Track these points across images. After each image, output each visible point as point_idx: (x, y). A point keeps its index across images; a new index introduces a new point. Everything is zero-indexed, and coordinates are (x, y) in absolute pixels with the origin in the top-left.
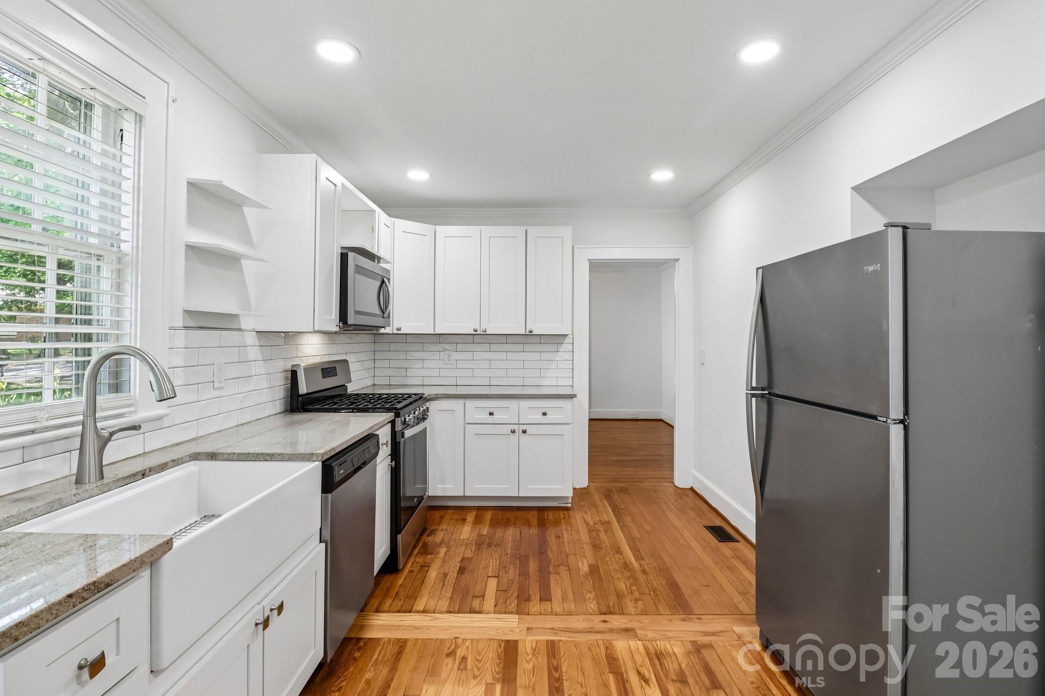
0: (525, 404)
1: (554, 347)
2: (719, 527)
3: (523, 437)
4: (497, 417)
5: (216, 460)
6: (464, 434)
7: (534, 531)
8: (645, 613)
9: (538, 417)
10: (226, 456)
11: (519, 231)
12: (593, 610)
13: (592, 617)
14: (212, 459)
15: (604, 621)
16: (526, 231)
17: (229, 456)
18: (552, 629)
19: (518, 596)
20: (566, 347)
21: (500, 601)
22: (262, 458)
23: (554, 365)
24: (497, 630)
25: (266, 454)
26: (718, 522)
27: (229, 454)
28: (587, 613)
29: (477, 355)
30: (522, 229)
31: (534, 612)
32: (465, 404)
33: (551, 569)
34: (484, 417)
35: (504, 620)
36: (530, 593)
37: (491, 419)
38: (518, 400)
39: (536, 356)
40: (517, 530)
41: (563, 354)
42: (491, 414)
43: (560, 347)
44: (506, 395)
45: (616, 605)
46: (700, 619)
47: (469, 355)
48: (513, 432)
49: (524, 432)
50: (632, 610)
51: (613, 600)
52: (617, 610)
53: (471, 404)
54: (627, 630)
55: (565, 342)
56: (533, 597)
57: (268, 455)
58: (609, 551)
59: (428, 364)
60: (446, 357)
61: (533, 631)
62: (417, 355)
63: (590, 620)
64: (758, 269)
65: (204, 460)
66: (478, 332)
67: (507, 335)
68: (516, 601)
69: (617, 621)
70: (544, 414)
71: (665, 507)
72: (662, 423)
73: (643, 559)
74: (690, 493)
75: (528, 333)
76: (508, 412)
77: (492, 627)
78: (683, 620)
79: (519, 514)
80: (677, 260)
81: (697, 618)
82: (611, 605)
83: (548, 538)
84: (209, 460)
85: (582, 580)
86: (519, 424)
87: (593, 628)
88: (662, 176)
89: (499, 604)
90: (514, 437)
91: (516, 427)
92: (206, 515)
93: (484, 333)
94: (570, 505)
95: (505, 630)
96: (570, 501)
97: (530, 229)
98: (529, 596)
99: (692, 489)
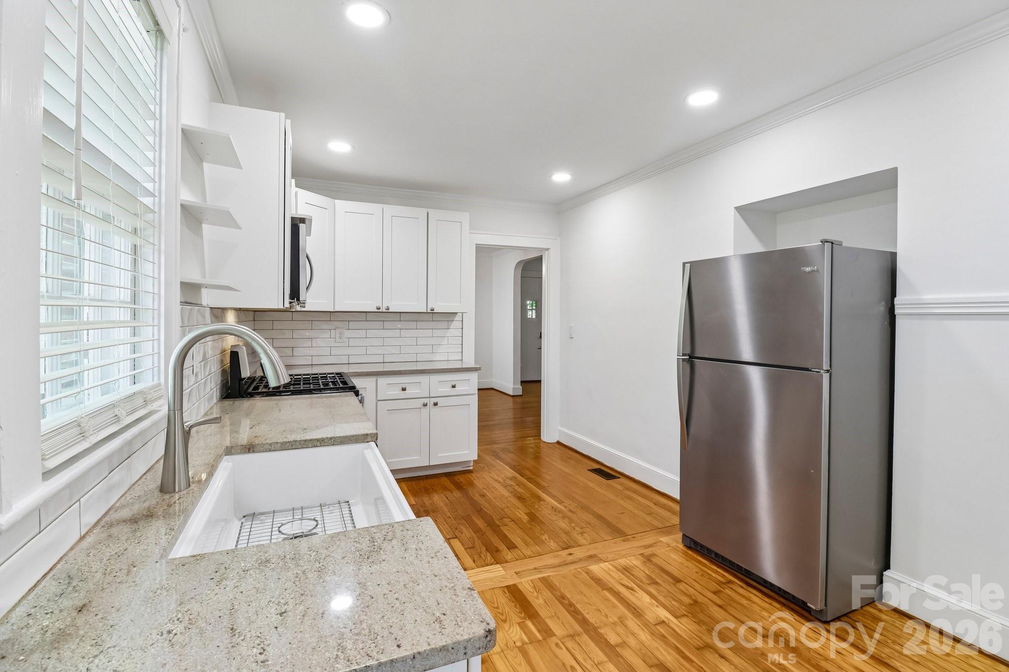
0: (435, 378)
1: (445, 324)
2: (599, 469)
3: (434, 410)
4: (410, 392)
5: (254, 452)
6: (377, 411)
7: (457, 494)
8: (594, 542)
9: (447, 390)
10: (267, 447)
11: (421, 212)
12: (556, 547)
13: (560, 553)
14: (249, 452)
15: (570, 554)
16: (428, 213)
17: (271, 446)
18: (535, 569)
19: (486, 549)
20: (456, 324)
21: (476, 558)
22: (310, 445)
23: (445, 341)
24: (491, 580)
25: (315, 440)
26: (597, 466)
27: (271, 444)
28: (552, 551)
29: (371, 333)
30: (423, 211)
31: (510, 559)
32: (377, 380)
33: (497, 522)
34: (396, 392)
35: (490, 571)
36: (496, 545)
37: (403, 395)
38: (429, 374)
39: (429, 333)
40: (442, 495)
41: (454, 330)
42: (404, 389)
43: (451, 325)
44: (409, 371)
45: (569, 540)
46: (634, 537)
47: (362, 333)
48: (425, 405)
49: (436, 404)
50: (584, 542)
51: (565, 538)
52: (573, 544)
53: (383, 381)
54: (591, 557)
55: (455, 320)
56: (501, 548)
57: (318, 440)
58: (533, 500)
59: (320, 342)
60: (338, 335)
61: (521, 574)
62: (307, 334)
63: (558, 555)
64: (684, 264)
65: (240, 453)
66: (381, 310)
67: (400, 313)
68: (488, 554)
69: (578, 553)
70: (454, 387)
71: (548, 459)
72: (493, 391)
73: (564, 502)
74: (558, 446)
75: (429, 311)
76: (419, 387)
77: (486, 579)
78: (624, 541)
79: (432, 481)
80: (548, 249)
81: (632, 538)
82: (565, 540)
83: (475, 498)
84: (245, 453)
85: (529, 526)
86: (430, 397)
87: (565, 561)
88: (561, 177)
89: (475, 559)
90: (425, 411)
91: (426, 401)
92: (245, 515)
93: (387, 311)
94: (472, 468)
95: (498, 579)
96: (472, 464)
97: (431, 211)
98: (496, 547)
99: (558, 443)
